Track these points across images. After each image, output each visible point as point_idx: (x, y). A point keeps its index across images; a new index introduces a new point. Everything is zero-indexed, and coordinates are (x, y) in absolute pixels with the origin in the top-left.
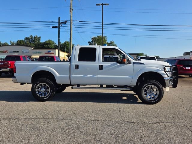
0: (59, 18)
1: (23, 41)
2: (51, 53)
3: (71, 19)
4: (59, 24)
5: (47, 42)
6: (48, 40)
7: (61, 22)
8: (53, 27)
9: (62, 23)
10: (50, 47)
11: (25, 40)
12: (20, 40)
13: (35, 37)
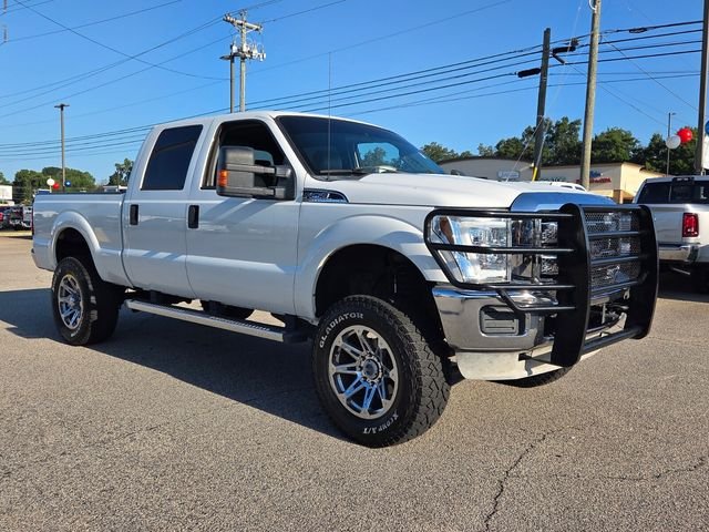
0: (547, 32)
1: (515, 141)
2: (598, 179)
3: (593, 29)
4: (545, 59)
5: (603, 139)
6: (606, 131)
7: (552, 47)
8: (522, 74)
9: (557, 50)
10: (613, 156)
11: (523, 140)
12: (508, 141)
13: (558, 125)
